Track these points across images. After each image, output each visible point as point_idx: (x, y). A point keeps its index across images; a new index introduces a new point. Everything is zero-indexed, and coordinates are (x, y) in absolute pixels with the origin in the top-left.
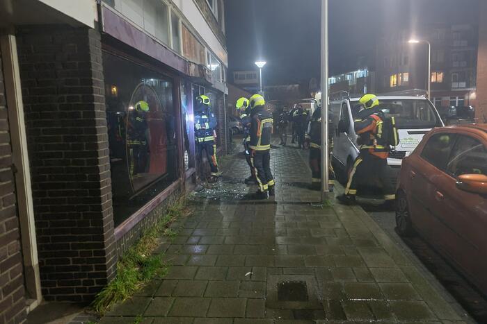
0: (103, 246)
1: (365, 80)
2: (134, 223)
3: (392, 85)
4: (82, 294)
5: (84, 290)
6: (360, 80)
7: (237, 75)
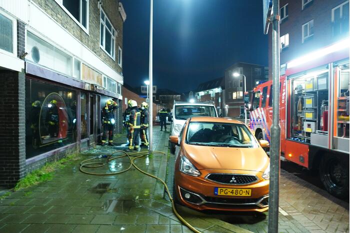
0: (19, 162)
1: (220, 94)
2: (40, 159)
3: (234, 98)
4: (8, 184)
5: (9, 182)
6: (217, 94)
7: (143, 88)
